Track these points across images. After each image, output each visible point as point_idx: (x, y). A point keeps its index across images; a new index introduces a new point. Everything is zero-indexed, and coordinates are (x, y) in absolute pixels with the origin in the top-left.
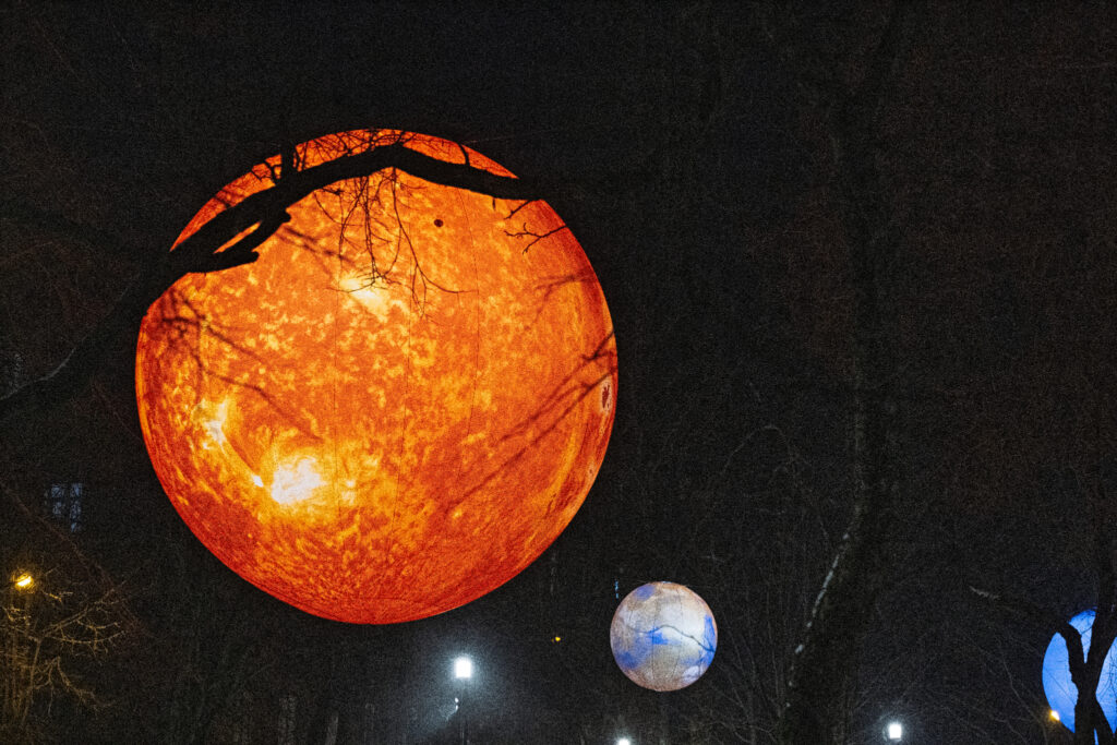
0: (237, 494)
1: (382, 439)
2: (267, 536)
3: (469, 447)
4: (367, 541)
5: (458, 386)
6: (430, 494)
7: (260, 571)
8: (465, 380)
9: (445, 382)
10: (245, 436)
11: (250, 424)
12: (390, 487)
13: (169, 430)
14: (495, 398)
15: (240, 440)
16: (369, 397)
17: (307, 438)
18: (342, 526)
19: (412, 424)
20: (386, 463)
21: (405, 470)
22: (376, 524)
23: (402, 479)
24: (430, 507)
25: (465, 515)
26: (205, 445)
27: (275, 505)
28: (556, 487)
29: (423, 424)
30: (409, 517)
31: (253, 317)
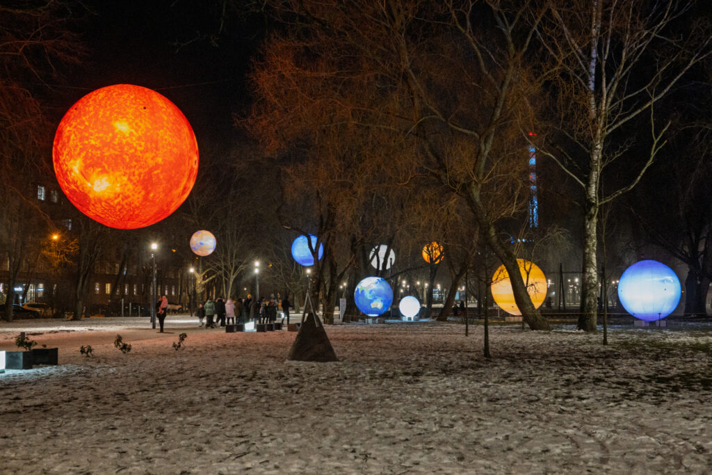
0: (83, 189)
1: (128, 171)
2: (93, 202)
3: (155, 175)
4: (124, 203)
5: (151, 156)
6: (143, 189)
7: (91, 213)
8: (153, 154)
9: (147, 155)
10: (85, 170)
11: (87, 167)
12: (130, 186)
13: (62, 170)
14: (163, 160)
15: (83, 172)
16: (123, 158)
17: (104, 171)
18: (116, 198)
19: (137, 167)
20: (129, 179)
21: (135, 181)
22: (127, 197)
23: (134, 184)
24: (143, 193)
25: (154, 196)
26: (73, 174)
27: (95, 192)
28: (181, 188)
29: (140, 167)
30: (137, 196)
31: (87, 135)
